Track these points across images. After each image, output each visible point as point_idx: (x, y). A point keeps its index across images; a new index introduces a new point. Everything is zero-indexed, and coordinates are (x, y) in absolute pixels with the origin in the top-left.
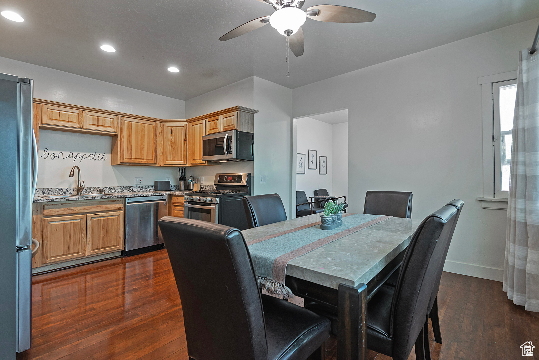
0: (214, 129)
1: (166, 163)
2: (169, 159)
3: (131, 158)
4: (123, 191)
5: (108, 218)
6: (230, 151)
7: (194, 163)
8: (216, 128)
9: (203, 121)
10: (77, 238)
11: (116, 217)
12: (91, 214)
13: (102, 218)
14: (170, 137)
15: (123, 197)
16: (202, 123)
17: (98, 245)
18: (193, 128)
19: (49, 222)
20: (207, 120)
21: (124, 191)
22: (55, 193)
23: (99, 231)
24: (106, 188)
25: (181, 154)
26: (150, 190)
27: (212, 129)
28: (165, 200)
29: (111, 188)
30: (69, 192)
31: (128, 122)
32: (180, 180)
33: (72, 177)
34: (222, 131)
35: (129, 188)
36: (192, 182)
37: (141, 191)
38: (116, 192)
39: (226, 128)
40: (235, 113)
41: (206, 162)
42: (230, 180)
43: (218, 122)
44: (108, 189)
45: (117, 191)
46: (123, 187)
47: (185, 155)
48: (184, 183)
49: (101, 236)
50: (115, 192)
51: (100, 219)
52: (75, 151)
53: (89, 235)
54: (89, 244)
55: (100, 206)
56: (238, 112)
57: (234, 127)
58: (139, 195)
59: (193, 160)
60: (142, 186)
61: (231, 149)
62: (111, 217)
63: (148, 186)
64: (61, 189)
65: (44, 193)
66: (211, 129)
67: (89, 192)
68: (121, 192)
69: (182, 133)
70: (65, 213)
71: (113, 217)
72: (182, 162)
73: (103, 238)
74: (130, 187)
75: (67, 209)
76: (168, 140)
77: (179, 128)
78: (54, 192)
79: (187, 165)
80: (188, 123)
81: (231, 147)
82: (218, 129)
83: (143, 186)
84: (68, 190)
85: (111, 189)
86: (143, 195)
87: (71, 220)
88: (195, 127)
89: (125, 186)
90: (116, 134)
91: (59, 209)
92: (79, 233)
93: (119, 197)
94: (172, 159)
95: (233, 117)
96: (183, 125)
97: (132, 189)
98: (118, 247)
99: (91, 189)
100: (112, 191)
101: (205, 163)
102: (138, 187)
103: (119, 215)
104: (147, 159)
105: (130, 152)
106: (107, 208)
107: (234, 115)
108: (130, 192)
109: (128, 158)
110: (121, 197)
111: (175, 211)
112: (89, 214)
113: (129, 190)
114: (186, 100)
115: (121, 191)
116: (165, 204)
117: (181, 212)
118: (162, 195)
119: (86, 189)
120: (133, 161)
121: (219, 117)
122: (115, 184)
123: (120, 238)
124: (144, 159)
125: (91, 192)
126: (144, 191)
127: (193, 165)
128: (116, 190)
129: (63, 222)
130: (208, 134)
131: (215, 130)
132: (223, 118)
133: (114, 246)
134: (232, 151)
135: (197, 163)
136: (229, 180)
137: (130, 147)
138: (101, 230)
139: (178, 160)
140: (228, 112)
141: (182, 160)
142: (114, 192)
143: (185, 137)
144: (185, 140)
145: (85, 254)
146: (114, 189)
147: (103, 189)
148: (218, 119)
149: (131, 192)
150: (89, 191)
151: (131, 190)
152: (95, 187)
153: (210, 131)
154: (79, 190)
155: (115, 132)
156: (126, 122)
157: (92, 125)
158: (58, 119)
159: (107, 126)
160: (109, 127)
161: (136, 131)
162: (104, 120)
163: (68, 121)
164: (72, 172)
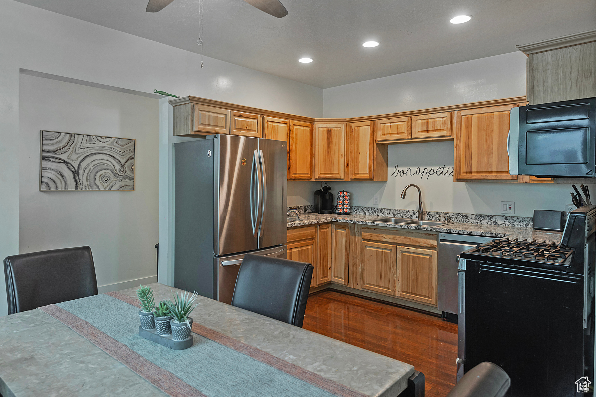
3: (471, 173)
4: (480, 221)
5: (419, 256)
10: (387, 271)
11: (429, 257)
12: (400, 247)
13: (412, 255)
17: (408, 289)
19: (365, 246)
21: (482, 221)
22: (403, 216)
23: (409, 270)
24: (456, 214)
26: (527, 225)
29: (462, 215)
31: (467, 116)
33: (403, 198)
35: (490, 219)
37: (511, 225)
38: (470, 222)
44: (459, 217)
45: (472, 221)
46: (481, 215)
49: (411, 277)
50: (468, 222)
51: (410, 256)
52: (422, 165)
53: (398, 271)
54: (398, 283)
55: (410, 237)
56: (529, 57)
60: (512, 218)
62: (422, 256)
63: (524, 218)
64: (409, 211)
65: (394, 214)
68: (477, 223)
70: (378, 239)
71: (424, 256)
73: (413, 280)
74: (491, 217)
75: (379, 235)
78: (402, 214)
83: (514, 217)
85: (463, 217)
86: (464, 232)
87: (383, 249)
89: (483, 213)
90: (451, 138)
91: (373, 234)
92: (389, 266)
97: (494, 220)
98: (431, 300)
99: (438, 215)
100: (464, 220)
102: (505, 218)
103: (432, 255)
105: (469, 162)
106: (417, 242)
108: (491, 224)
109: (466, 173)
112: (399, 246)
113: (489, 221)
115: (477, 221)
119: (433, 214)
120: (474, 176)
122: (470, 210)
123: (433, 288)
124: (492, 172)
125: (438, 219)
126: (515, 225)
128: (470, 219)
129: (376, 249)
133: (426, 296)
137: (469, 154)
138: (411, 269)
142: (466, 221)
145: (395, 293)
146: (467, 217)
147: (453, 216)
149: (493, 224)
150: (436, 216)
151: (492, 222)
152: (443, 211)
154: (421, 214)
155: (449, 136)
156: (464, 117)
157: (422, 131)
158: (389, 133)
159: (438, 130)
160: (441, 129)
161: (478, 128)
162: (434, 122)
163: (398, 133)
164: (404, 193)
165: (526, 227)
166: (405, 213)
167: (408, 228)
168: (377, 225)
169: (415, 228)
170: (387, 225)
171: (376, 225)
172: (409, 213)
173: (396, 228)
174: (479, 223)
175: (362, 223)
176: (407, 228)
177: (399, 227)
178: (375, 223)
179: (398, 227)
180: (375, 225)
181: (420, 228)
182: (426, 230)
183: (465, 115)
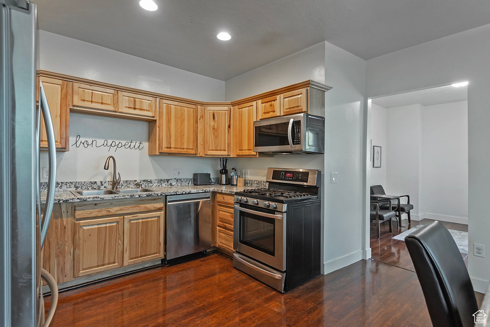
0: (269, 112)
1: (207, 153)
2: (211, 149)
3: (170, 148)
4: (161, 184)
5: (148, 220)
6: (297, 140)
7: (241, 154)
8: (272, 111)
9: (254, 103)
10: (112, 245)
11: (157, 219)
12: (129, 216)
13: (141, 221)
14: (212, 123)
15: (164, 195)
16: (253, 105)
17: (137, 254)
18: (239, 112)
19: (81, 226)
20: (260, 101)
21: (162, 184)
23: (138, 235)
24: (143, 181)
25: (225, 144)
26: (188, 183)
27: (267, 112)
28: (209, 198)
29: (148, 181)
30: (104, 185)
31: (167, 105)
32: (221, 173)
33: (107, 169)
34: (282, 114)
35: (167, 182)
36: (235, 176)
37: (180, 184)
39: (288, 110)
40: (304, 90)
41: (258, 153)
42: (290, 177)
43: (276, 104)
44: (145, 183)
45: (155, 185)
46: (161, 180)
47: (229, 145)
48: (226, 177)
49: (140, 242)
50: (152, 186)
51: (139, 222)
52: (110, 138)
53: (127, 241)
54: (126, 252)
55: (139, 205)
56: (308, 88)
57: (302, 109)
58: (181, 192)
59: (240, 150)
60: (180, 179)
61: (298, 138)
62: (150, 219)
63: (187, 179)
64: (96, 183)
65: (77, 188)
66: (265, 113)
67: (125, 186)
69: (225, 118)
70: (100, 215)
71: (153, 219)
72: (225, 153)
73: (142, 244)
74: (168, 181)
75: (102, 209)
76: (210, 126)
77: (222, 113)
78: (87, 186)
79: (231, 156)
80: (233, 106)
81: (299, 136)
82: (275, 112)
83: (182, 179)
84: (103, 183)
85: (149, 183)
86: (186, 192)
87: (106, 223)
88: (242, 111)
89: (163, 178)
90: (155, 119)
91: (92, 210)
92: (115, 239)
93: (160, 195)
94: (214, 149)
95: (300, 96)
96: (226, 108)
97: (170, 183)
98: (158, 254)
99: (127, 183)
100: (149, 185)
101: (256, 155)
102: (177, 180)
103: (159, 216)
104: (187, 149)
105: (169, 140)
106: (146, 208)
107: (302, 94)
108: (168, 185)
109: (167, 148)
110: (161, 195)
111: (221, 212)
112: (127, 216)
113: (167, 184)
114: (226, 80)
115: (158, 184)
116: (208, 203)
117: (229, 214)
118: (205, 192)
119: (122, 182)
120: (173, 150)
121: (278, 97)
122: (153, 177)
123: (160, 244)
124: (184, 148)
125: (127, 186)
126: (183, 184)
127: (238, 156)
128: (154, 183)
129: (96, 226)
130: (261, 119)
131: (271, 113)
132: (284, 98)
133: (154, 254)
134: (300, 141)
135: (244, 154)
136: (288, 177)
137: (169, 134)
138: (140, 234)
139: (220, 150)
140: (291, 90)
141: (225, 150)
143: (229, 123)
144: (229, 127)
145: (121, 265)
146: (152, 182)
147: (140, 182)
148: (276, 100)
149: (169, 185)
150: (125, 184)
151: (169, 184)
152: (131, 180)
153: (264, 115)
154: (115, 183)
155: (154, 117)
156: (165, 104)
157: (129, 107)
158: (91, 100)
159: (144, 110)
160: (147, 110)
161: (175, 116)
162: (141, 102)
163: (102, 103)
164: (107, 164)
165: (188, 185)
166: (91, 185)
167: (140, 196)
168: (102, 199)
169: (147, 195)
170: (115, 197)
171: (100, 199)
172: (96, 184)
173: (126, 198)
174: (160, 186)
175: (78, 200)
176: (138, 196)
177: (130, 197)
178: (99, 197)
179: (128, 197)
180: (98, 199)
181: (151, 195)
182: (156, 195)
183: (166, 104)
